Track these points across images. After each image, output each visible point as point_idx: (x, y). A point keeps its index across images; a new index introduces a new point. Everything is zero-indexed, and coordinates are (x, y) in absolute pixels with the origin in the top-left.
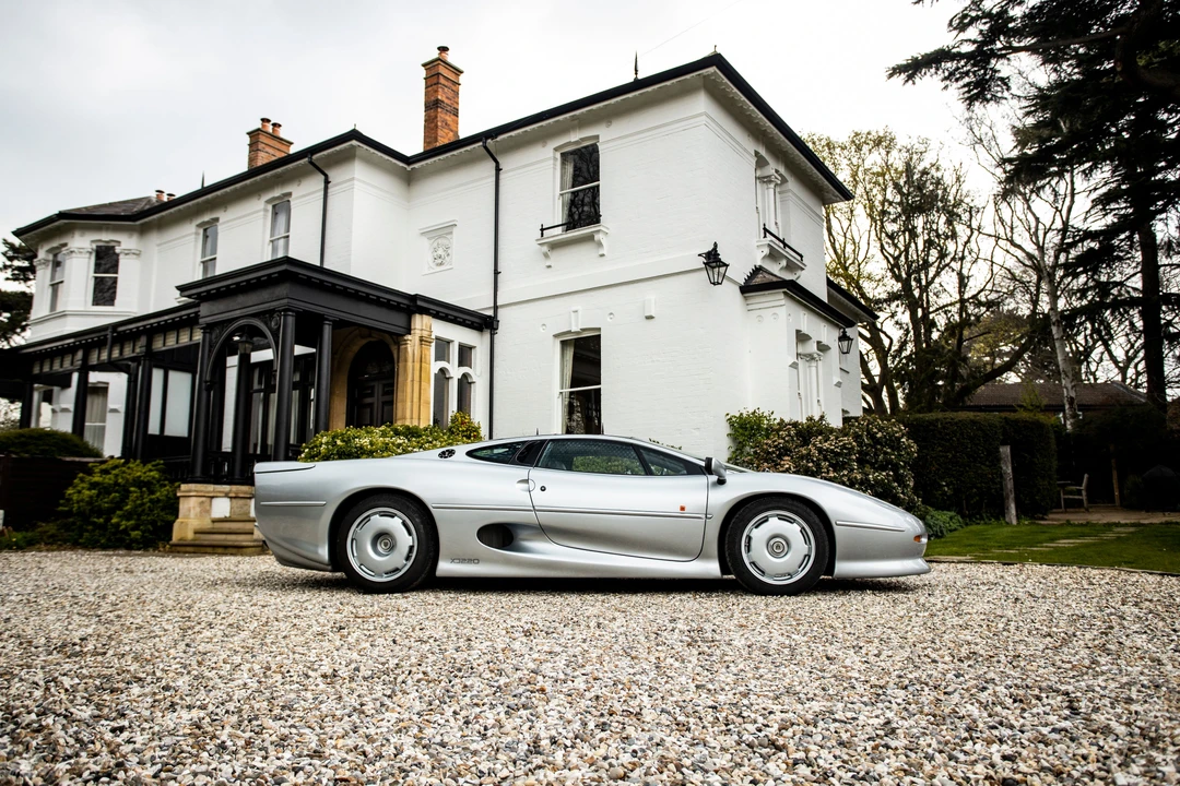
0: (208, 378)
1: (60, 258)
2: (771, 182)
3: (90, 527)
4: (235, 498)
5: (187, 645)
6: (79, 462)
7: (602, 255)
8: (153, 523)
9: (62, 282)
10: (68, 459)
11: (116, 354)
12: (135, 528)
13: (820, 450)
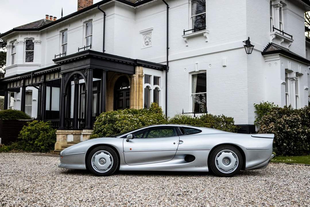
0: (64, 93)
1: (14, 44)
2: (278, 7)
3: (28, 144)
4: (75, 135)
5: (52, 191)
6: (24, 121)
7: (207, 42)
8: (48, 143)
9: (15, 53)
10: (20, 120)
11: (34, 82)
12: (43, 145)
13: (285, 120)
